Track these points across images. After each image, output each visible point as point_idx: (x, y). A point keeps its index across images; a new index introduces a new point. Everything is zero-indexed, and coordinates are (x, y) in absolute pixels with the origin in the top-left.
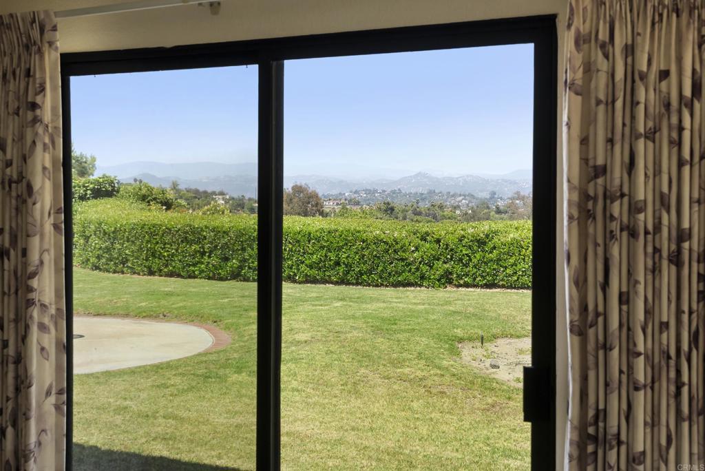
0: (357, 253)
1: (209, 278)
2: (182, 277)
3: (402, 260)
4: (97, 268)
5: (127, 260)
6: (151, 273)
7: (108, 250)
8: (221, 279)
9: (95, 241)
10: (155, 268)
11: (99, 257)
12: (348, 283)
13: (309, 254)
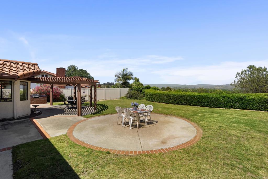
0: (207, 100)
1: (171, 104)
2: (166, 103)
3: (219, 102)
4: (149, 101)
5: (155, 100)
6: (159, 102)
7: (151, 98)
8: (174, 104)
9: (149, 96)
10: (160, 101)
11: (149, 99)
12: (204, 106)
13: (194, 100)
